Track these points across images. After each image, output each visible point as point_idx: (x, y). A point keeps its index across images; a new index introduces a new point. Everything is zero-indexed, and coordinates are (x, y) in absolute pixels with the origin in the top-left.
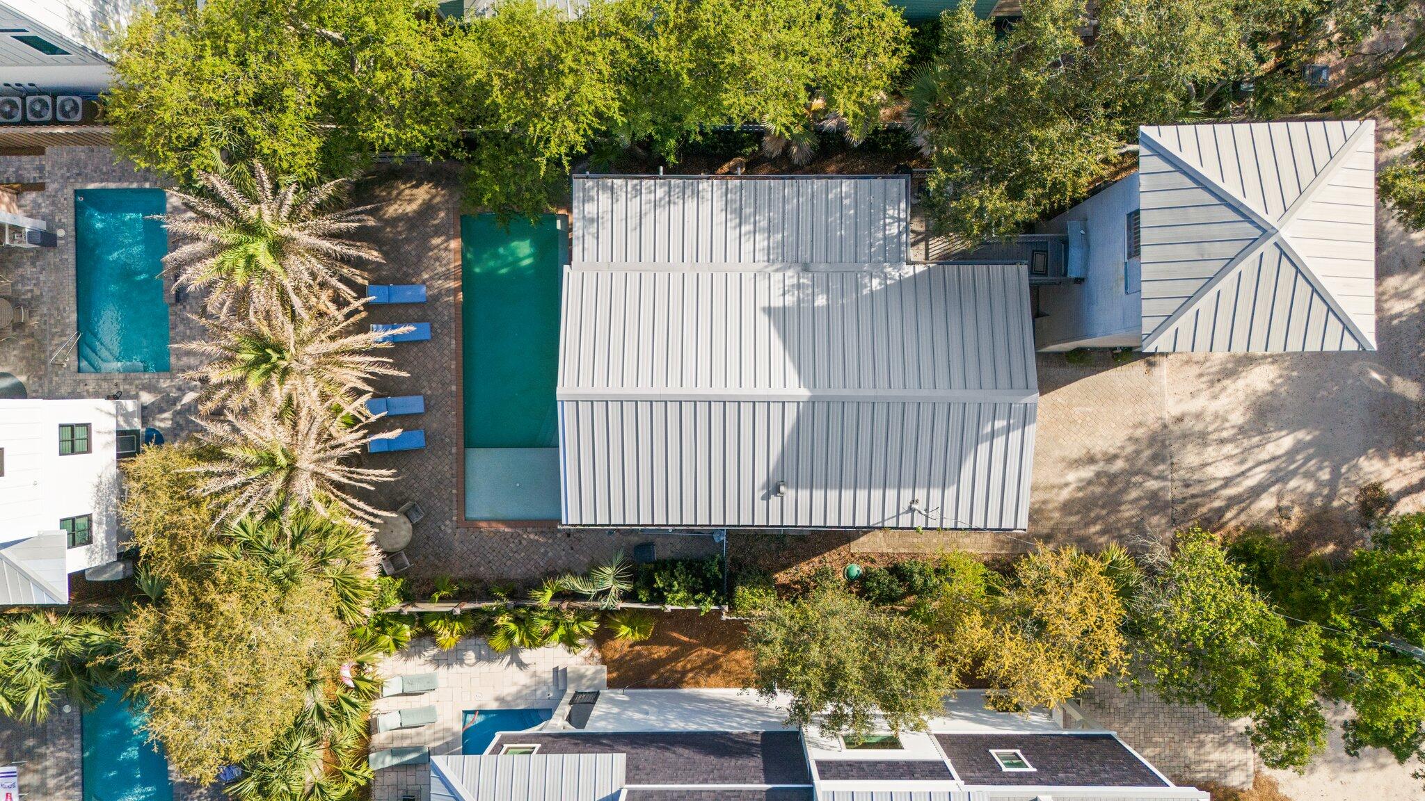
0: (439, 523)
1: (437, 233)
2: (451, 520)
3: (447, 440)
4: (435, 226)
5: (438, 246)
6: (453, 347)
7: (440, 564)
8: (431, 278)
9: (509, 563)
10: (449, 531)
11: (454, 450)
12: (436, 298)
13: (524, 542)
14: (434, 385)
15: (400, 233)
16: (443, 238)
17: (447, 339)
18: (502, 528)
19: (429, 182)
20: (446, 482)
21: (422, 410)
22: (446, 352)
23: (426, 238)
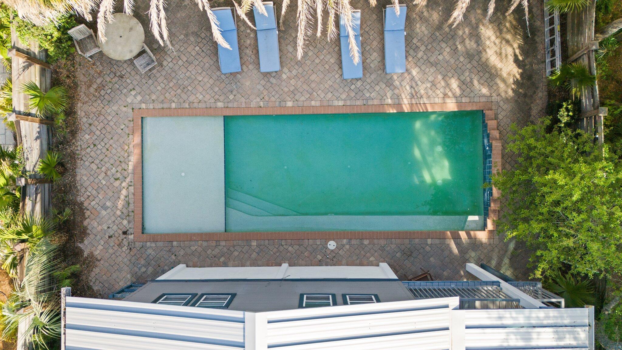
0: (138, 89)
1: (463, 84)
2: (141, 102)
3: (231, 97)
4: (471, 82)
5: (448, 85)
6: (336, 103)
7: (92, 90)
8: (412, 79)
9: (94, 166)
10: (129, 100)
11: (220, 105)
12: (389, 83)
13: (117, 183)
14: (293, 82)
15: (463, 42)
16: (458, 92)
17: (344, 96)
18: (134, 159)
19: (521, 75)
20: (184, 96)
21: (263, 69)
22: (330, 95)
23: (458, 72)
